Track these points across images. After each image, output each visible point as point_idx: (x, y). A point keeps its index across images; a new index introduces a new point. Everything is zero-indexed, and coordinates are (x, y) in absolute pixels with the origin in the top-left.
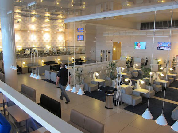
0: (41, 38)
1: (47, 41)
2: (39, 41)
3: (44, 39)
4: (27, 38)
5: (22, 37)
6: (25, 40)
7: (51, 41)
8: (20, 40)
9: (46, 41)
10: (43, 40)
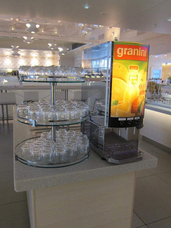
4: (16, 62)
5: (13, 62)
6: (15, 64)
8: (10, 64)
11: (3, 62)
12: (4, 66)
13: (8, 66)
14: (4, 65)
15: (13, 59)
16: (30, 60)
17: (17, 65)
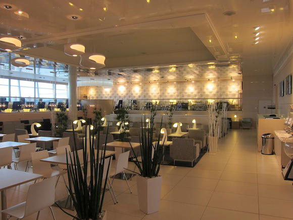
0: (201, 89)
1: (211, 92)
2: (199, 93)
3: (205, 90)
4: (183, 90)
5: (177, 90)
6: (180, 93)
7: (218, 92)
8: (175, 93)
9: (209, 94)
10: (204, 93)
11: (166, 90)
12: (166, 96)
13: (172, 96)
14: (167, 94)
15: (179, 86)
16: (204, 86)
17: (184, 94)
